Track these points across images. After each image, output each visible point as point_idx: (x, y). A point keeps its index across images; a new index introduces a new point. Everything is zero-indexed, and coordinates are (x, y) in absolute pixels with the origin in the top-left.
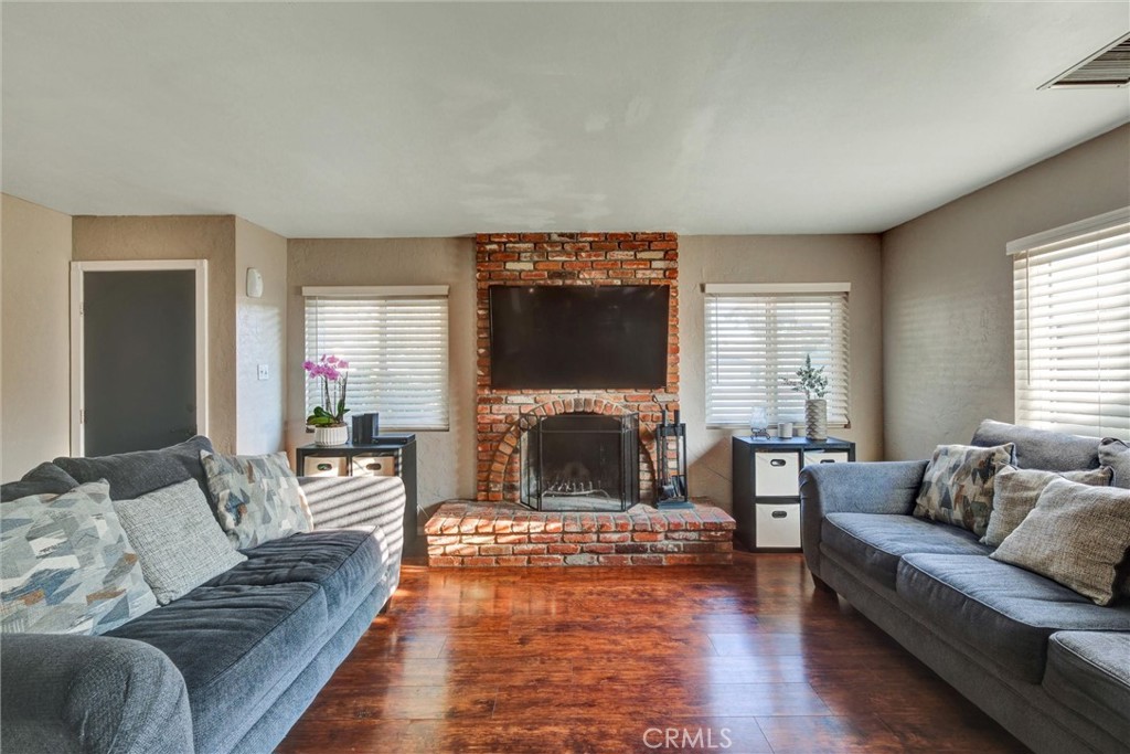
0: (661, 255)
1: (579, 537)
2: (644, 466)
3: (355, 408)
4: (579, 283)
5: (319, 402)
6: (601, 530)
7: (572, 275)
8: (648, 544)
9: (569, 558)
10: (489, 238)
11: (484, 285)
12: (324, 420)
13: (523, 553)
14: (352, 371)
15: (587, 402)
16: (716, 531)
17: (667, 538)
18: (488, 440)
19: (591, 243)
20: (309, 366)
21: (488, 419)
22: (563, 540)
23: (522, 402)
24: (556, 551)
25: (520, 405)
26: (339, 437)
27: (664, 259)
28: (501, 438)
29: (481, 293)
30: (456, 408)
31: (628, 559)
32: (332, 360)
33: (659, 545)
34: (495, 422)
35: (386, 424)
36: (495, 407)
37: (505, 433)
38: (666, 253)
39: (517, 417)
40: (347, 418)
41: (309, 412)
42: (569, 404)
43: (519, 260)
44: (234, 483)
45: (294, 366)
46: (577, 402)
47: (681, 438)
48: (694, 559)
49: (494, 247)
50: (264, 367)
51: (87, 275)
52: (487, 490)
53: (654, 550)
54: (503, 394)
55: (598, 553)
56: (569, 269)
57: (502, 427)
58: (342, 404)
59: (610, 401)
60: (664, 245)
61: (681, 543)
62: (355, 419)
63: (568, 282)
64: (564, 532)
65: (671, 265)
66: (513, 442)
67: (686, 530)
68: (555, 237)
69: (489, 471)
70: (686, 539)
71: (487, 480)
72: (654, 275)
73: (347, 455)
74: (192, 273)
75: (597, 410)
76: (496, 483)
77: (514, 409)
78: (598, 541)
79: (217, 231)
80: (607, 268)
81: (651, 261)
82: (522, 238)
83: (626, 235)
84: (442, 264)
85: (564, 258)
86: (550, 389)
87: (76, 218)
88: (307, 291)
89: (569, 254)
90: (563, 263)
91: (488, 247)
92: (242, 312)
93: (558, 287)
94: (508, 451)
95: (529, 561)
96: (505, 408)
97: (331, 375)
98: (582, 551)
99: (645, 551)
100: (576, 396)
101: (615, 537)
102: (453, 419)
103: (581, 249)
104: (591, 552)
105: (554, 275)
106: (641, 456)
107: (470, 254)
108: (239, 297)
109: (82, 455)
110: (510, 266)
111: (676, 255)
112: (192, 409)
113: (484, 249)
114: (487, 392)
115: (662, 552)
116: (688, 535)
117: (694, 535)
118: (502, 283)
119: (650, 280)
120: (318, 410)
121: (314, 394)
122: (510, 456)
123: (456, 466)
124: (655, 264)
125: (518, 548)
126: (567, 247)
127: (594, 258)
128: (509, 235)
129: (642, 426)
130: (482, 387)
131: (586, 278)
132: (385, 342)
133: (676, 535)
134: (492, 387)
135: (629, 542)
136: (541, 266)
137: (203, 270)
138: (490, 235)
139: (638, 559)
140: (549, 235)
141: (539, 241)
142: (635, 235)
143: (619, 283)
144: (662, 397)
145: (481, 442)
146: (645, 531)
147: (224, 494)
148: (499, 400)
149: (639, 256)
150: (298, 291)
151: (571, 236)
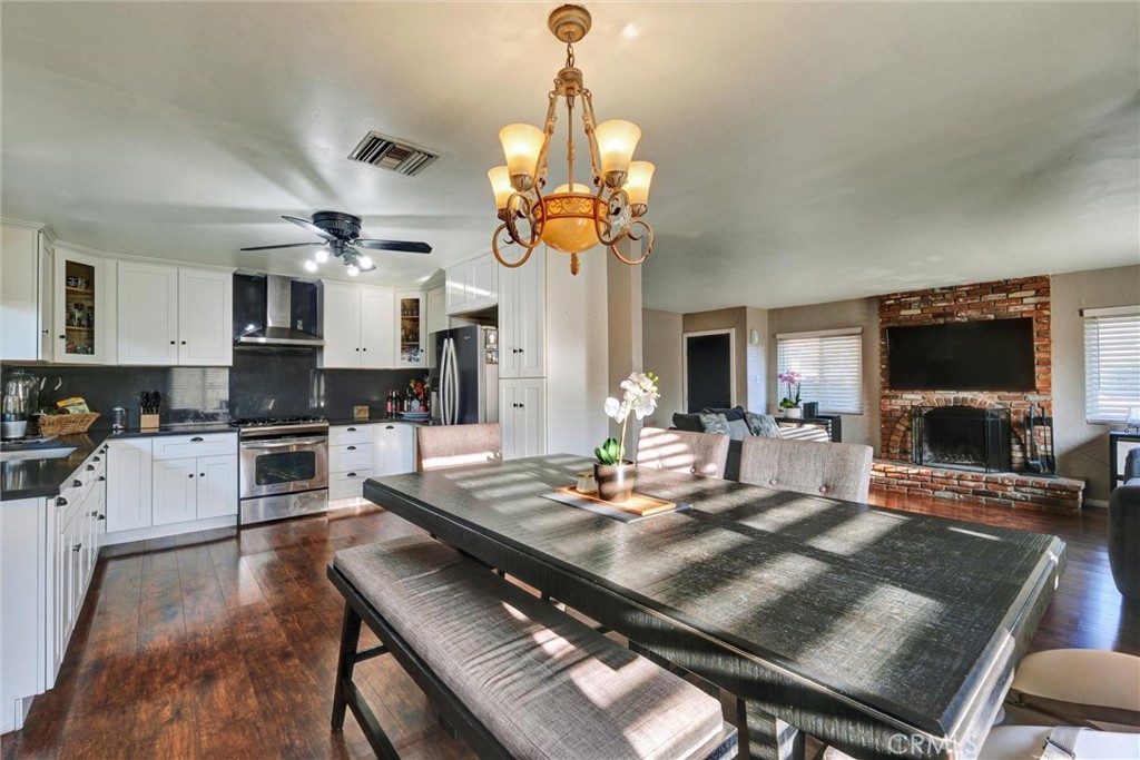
0: (1033, 293)
1: (944, 480)
2: (1017, 447)
3: (805, 399)
4: (957, 319)
5: (786, 395)
6: (960, 478)
7: (951, 315)
8: (1000, 493)
9: (937, 493)
10: (888, 297)
11: (884, 326)
12: (789, 404)
13: (905, 485)
14: (803, 378)
15: (964, 400)
16: (1062, 491)
17: (1016, 490)
18: (889, 420)
19: (967, 291)
20: (780, 376)
21: (889, 408)
22: (932, 481)
23: (912, 398)
24: (927, 487)
25: (912, 400)
26: (796, 413)
27: (1036, 295)
28: (898, 420)
29: (883, 332)
30: (867, 402)
31: (983, 499)
32: (792, 374)
33: (1008, 494)
34: (893, 410)
35: (822, 409)
36: (893, 401)
37: (899, 418)
38: (1038, 291)
39: (909, 408)
40: (801, 404)
41: (780, 400)
42: (949, 400)
43: (910, 308)
44: (756, 423)
45: (772, 377)
46: (956, 400)
47: (1048, 428)
48: (1040, 508)
49: (892, 302)
50: (759, 377)
51: (689, 338)
52: (888, 452)
53: (1004, 497)
54: (899, 393)
55: (959, 493)
56: (948, 310)
57: (899, 414)
58: (798, 396)
59: (985, 399)
60: (1035, 285)
61: (1029, 496)
62: (805, 405)
63: (949, 319)
64: (932, 476)
65: (1043, 299)
66: (907, 424)
67: (1032, 487)
68: (938, 291)
69: (889, 440)
70: (1033, 493)
71: (888, 445)
72: (1025, 309)
73: (801, 422)
74: (728, 334)
75: (973, 405)
76: (894, 448)
77: (908, 403)
78: (959, 485)
79: (738, 315)
80: (980, 307)
81: (1022, 298)
82: (911, 294)
83: (999, 282)
84: (857, 314)
85: (945, 304)
86: (934, 390)
87: (684, 315)
88: (778, 336)
89: (948, 301)
90: (944, 307)
91: (888, 302)
92: (749, 348)
93: (939, 325)
94: (903, 429)
95: (908, 490)
96: (900, 402)
97: (792, 381)
98: (946, 490)
99: (997, 496)
100: (956, 395)
101: (972, 484)
102: (866, 407)
103: (960, 297)
104: (953, 491)
105: (936, 316)
106: (1013, 440)
107: (876, 307)
108: (748, 344)
109: (686, 413)
110: (903, 312)
111: (1049, 291)
112: (729, 396)
113: (883, 304)
114: (887, 391)
115: (1011, 498)
116: (1035, 490)
117: (1040, 491)
118: (897, 325)
119: (1022, 312)
120: (785, 400)
121: (783, 391)
122: (904, 432)
123: (868, 436)
124: (1025, 301)
125: (901, 482)
126: (948, 296)
127: (969, 302)
128: (902, 294)
129: (1014, 418)
130: (884, 388)
131: (962, 317)
132: (822, 363)
133: (1024, 489)
134: (891, 389)
135: (984, 489)
136: (925, 311)
137: (733, 333)
138: (889, 295)
139: (990, 501)
140: (933, 290)
141: (925, 295)
142: (1007, 281)
143: (992, 317)
144: (1032, 397)
145: (884, 422)
146: (996, 483)
147: (752, 426)
148: (896, 397)
149: (1011, 296)
150: (774, 336)
151: (951, 288)
